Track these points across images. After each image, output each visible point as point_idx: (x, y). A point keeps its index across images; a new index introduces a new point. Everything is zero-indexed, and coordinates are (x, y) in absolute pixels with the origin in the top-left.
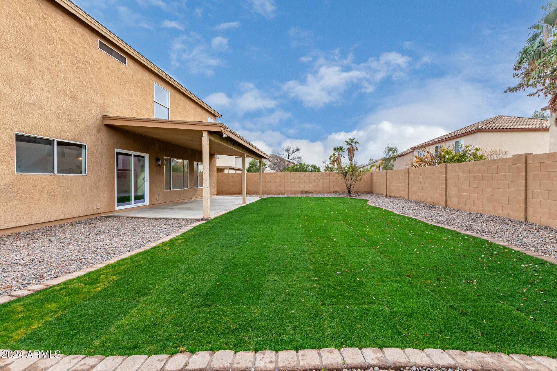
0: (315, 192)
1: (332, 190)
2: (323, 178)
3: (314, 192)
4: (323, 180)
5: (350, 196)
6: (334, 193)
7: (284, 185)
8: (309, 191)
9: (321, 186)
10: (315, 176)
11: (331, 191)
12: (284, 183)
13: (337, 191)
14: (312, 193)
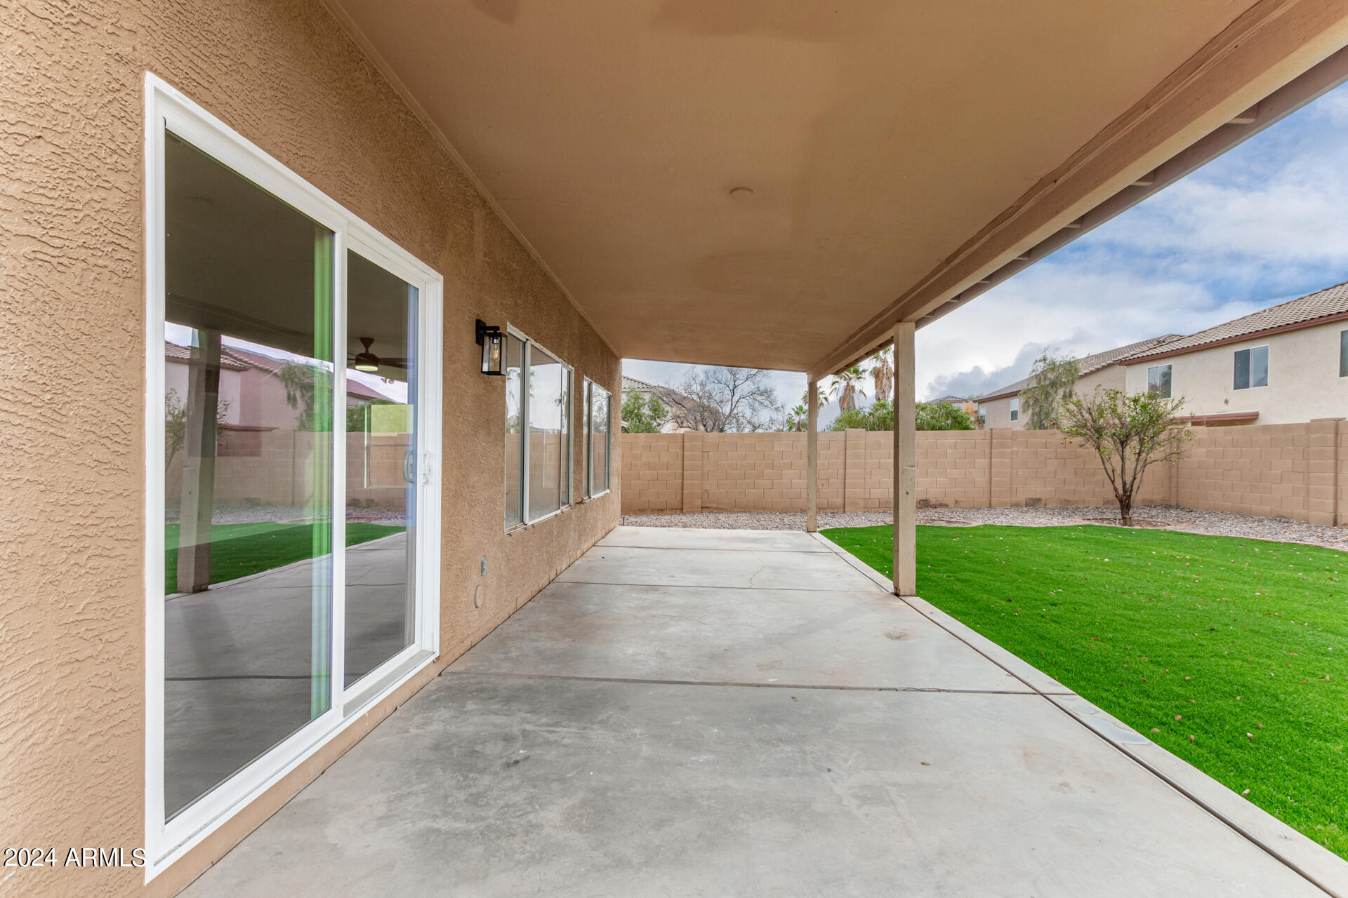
0: (956, 502)
1: (1022, 498)
2: (987, 451)
3: (951, 502)
4: (987, 460)
5: (1125, 520)
6: (1026, 505)
7: (841, 476)
8: (933, 501)
9: (981, 480)
10: (956, 446)
11: (1015, 499)
12: (841, 471)
13: (1039, 500)
14: (946, 506)
